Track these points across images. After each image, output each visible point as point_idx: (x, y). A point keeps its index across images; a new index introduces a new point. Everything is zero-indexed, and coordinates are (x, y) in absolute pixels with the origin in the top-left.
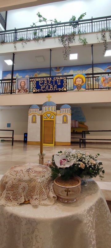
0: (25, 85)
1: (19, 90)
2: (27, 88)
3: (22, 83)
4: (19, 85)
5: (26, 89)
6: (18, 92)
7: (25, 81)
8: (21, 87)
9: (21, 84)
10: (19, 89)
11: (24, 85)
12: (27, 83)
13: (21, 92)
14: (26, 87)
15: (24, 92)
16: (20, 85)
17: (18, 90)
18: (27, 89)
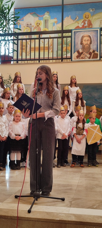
0: (91, 43)
1: (80, 54)
2: (95, 49)
3: (85, 38)
4: (79, 43)
5: (94, 51)
6: (78, 57)
7: (92, 34)
8: (83, 48)
9: (84, 42)
10: (78, 52)
11: (89, 42)
12: (95, 39)
13: (82, 58)
14: (93, 47)
15: (89, 58)
16: (82, 43)
17: (76, 54)
18: (96, 52)
